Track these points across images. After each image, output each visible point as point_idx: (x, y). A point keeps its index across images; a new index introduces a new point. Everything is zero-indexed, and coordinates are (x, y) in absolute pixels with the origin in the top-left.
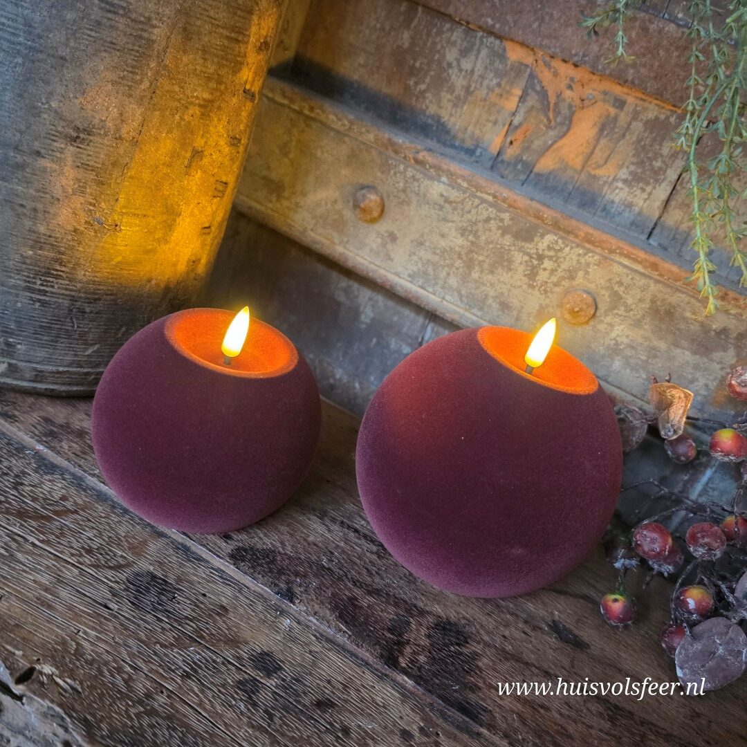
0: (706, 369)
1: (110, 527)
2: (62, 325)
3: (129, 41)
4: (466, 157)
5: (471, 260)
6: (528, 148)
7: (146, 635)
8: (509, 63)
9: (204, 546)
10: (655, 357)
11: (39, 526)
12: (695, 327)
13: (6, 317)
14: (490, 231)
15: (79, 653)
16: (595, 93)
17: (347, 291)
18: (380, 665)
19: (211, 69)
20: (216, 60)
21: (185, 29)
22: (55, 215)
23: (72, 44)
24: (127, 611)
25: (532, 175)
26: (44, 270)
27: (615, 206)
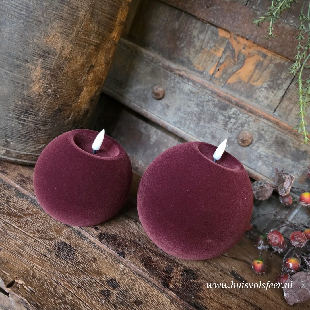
0: (297, 167)
1: (47, 222)
2: (31, 135)
3: (69, 16)
4: (199, 75)
5: (200, 117)
6: (226, 72)
7: (62, 269)
8: (219, 37)
9: (87, 232)
10: (276, 161)
11: (17, 220)
12: (293, 149)
13: (7, 130)
14: (209, 105)
15: (34, 275)
16: (254, 51)
17: (145, 128)
18: (161, 287)
19: (101, 30)
20: (103, 27)
21: (92, 13)
22: (31, 88)
23: (45, 16)
24: (54, 258)
25: (227, 84)
26: (25, 111)
27: (261, 98)
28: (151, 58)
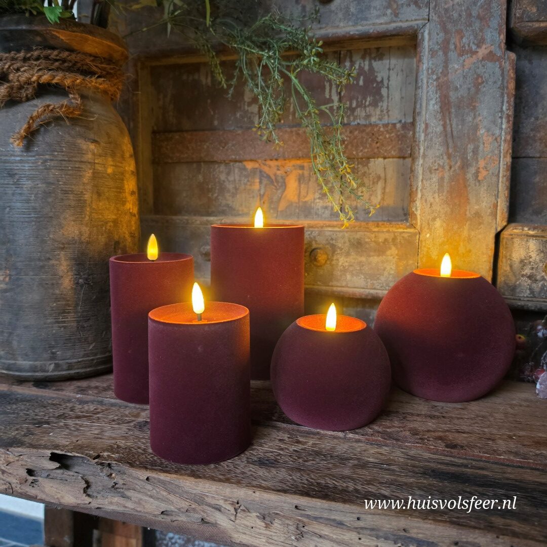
0: (387, 261)
1: (121, 412)
2: (76, 336)
3: (76, 203)
6: (272, 202)
8: (249, 170)
10: (363, 266)
11: (87, 419)
12: (373, 244)
13: (50, 339)
16: (290, 168)
19: (113, 205)
20: (114, 201)
21: (97, 192)
22: (62, 284)
23: (53, 211)
24: (137, 433)
25: (279, 213)
26: (62, 311)
27: (320, 210)
28: (185, 221)
